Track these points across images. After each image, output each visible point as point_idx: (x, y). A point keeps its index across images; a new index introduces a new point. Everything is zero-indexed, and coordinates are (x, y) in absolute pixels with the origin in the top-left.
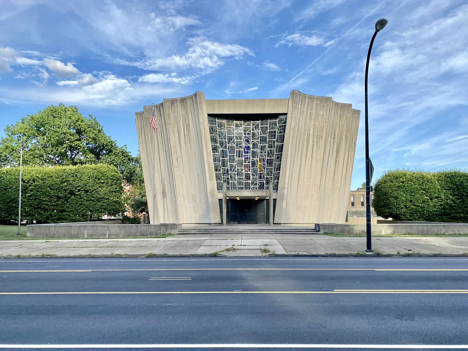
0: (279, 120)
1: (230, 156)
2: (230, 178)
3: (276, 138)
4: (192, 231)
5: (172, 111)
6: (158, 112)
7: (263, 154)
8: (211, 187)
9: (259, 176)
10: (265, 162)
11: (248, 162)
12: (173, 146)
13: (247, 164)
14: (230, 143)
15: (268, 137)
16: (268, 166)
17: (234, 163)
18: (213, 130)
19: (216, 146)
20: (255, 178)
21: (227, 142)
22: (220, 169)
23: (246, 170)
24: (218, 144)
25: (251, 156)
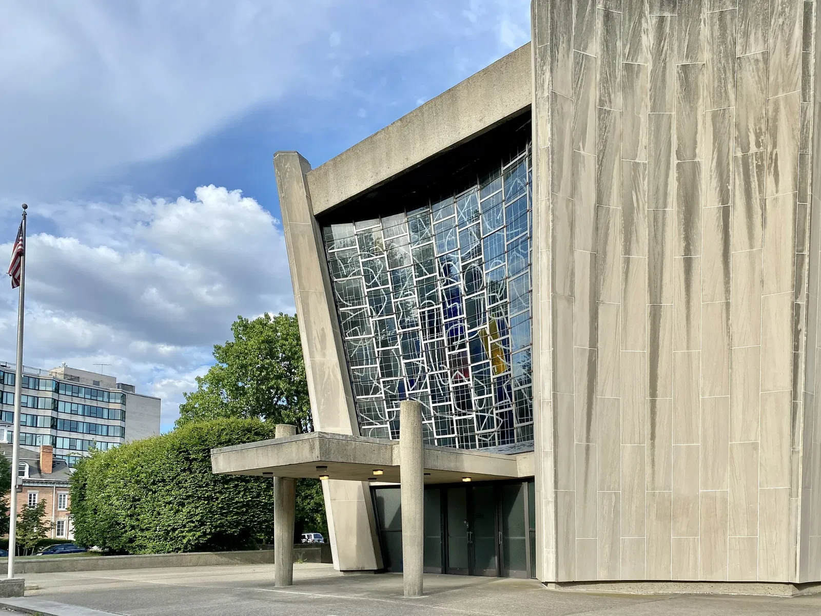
1: (405, 335)
7: (499, 302)
9: (495, 390)
10: (508, 333)
13: (459, 355)
14: (402, 292)
15: (505, 233)
17: (419, 357)
18: (348, 262)
19: (361, 312)
20: (484, 398)
21: (391, 290)
22: (377, 384)
23: (456, 377)
24: (366, 304)
25: (466, 321)
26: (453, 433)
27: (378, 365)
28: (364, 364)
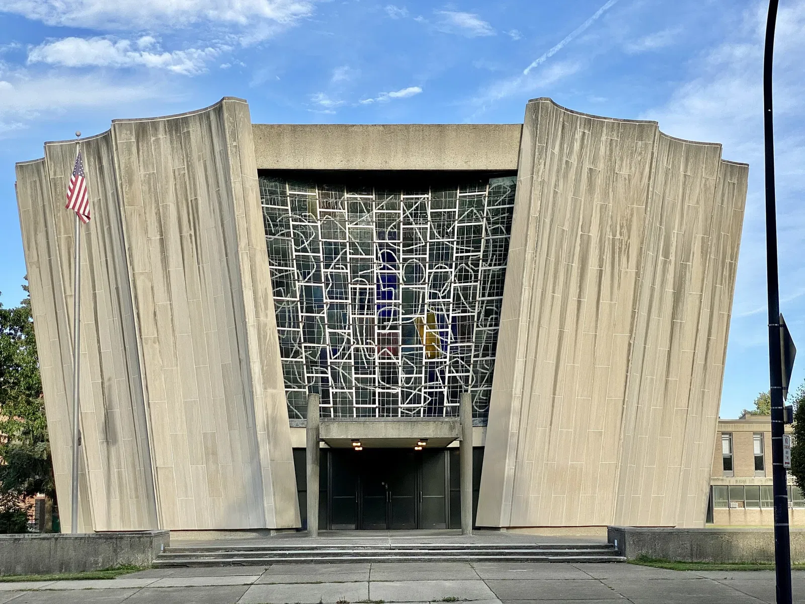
0: (489, 193)
1: (332, 306)
2: (330, 379)
3: (482, 249)
4: (203, 556)
5: (141, 159)
6: (92, 163)
7: (441, 300)
8: (266, 409)
9: (426, 372)
10: (447, 327)
11: (392, 328)
12: (142, 274)
13: (389, 334)
14: (333, 264)
15: (455, 246)
16: (456, 338)
17: (345, 329)
18: (277, 221)
19: (287, 273)
20: (412, 377)
21: (322, 260)
22: (298, 348)
23: (383, 354)
24: (293, 267)
25: (401, 306)
26: (374, 403)
27: (301, 330)
28: (286, 326)
